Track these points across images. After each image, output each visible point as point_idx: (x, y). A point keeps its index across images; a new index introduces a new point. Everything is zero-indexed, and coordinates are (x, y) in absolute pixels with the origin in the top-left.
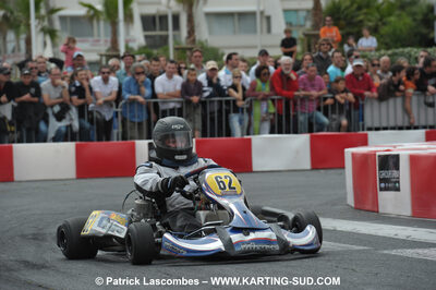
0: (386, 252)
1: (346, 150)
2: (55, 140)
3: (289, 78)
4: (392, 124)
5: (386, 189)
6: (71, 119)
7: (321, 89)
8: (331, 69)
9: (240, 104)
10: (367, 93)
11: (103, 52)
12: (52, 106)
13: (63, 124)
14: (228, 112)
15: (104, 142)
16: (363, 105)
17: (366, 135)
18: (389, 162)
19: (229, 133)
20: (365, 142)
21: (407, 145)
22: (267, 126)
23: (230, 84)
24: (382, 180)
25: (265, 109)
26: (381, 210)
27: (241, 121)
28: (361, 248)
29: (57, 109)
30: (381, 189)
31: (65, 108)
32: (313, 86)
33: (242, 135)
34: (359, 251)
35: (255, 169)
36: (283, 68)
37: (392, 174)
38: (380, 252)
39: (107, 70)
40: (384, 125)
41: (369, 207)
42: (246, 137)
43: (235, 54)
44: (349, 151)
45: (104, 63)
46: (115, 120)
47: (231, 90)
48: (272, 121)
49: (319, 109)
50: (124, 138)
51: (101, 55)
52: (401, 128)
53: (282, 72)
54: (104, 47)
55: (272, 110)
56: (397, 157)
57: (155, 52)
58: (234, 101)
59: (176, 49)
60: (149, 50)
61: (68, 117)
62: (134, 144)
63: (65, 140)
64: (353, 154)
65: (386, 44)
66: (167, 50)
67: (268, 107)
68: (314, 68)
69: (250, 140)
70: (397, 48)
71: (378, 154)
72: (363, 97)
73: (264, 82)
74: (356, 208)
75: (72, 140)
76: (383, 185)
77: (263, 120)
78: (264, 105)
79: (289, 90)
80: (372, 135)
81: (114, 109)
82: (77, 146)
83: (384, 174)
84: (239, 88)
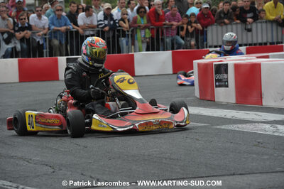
0: (218, 127)
1: (194, 61)
2: (4, 57)
5: (219, 86)
7: (178, 22)
12: (2, 35)
13: (10, 46)
14: (119, 36)
16: (206, 31)
18: (222, 69)
21: (233, 57)
24: (217, 81)
25: (143, 35)
26: (216, 100)
27: (127, 43)
28: (202, 124)
29: (6, 36)
30: (216, 87)
34: (201, 127)
35: (136, 74)
36: (156, 7)
37: (223, 76)
38: (215, 127)
39: (40, 9)
40: (220, 44)
41: (209, 98)
42: (130, 53)
44: (196, 62)
46: (45, 43)
47: (121, 22)
50: (51, 55)
56: (227, 65)
61: (13, 42)
62: (57, 59)
64: (198, 64)
67: (145, 33)
68: (176, 9)
69: (133, 55)
71: (214, 63)
73: (142, 17)
74: (201, 99)
75: (16, 57)
76: (217, 84)
77: (143, 42)
78: (143, 32)
81: (44, 36)
83: (218, 76)
84: (126, 21)
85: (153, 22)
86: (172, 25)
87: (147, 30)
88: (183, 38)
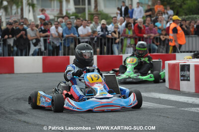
0: (182, 109)
1: (166, 62)
2: (33, 55)
4: (187, 50)
5: (184, 80)
6: (41, 46)
11: (56, 15)
12: (32, 40)
13: (37, 48)
14: (112, 43)
15: (56, 57)
17: (175, 55)
18: (185, 68)
19: (112, 53)
20: (174, 58)
24: (182, 76)
25: (129, 42)
26: (181, 90)
27: (118, 48)
28: (171, 107)
29: (34, 41)
30: (181, 80)
31: (38, 41)
33: (119, 54)
34: (170, 108)
36: (139, 24)
37: (186, 73)
38: (180, 109)
39: (57, 23)
40: (184, 50)
41: (175, 88)
42: (120, 55)
44: (167, 62)
45: (56, 20)
46: (60, 46)
47: (113, 33)
49: (153, 43)
50: (64, 55)
51: (55, 16)
52: (191, 52)
54: (56, 13)
55: (133, 43)
56: (189, 65)
57: (79, 15)
59: (89, 14)
60: (77, 14)
61: (39, 44)
62: (69, 58)
63: (38, 55)
64: (169, 64)
65: (185, 13)
66: (85, 15)
68: (152, 25)
69: (122, 56)
71: (180, 64)
74: (170, 89)
75: (41, 55)
76: (182, 78)
77: (128, 47)
81: (60, 41)
82: (43, 58)
83: (183, 73)
84: (117, 33)
85: (137, 33)
86: (151, 36)
87: (132, 40)
88: (157, 45)
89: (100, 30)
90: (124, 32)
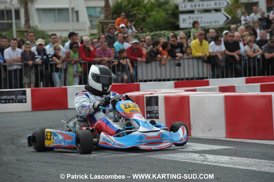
0: (150, 156)
3: (89, 50)
4: (154, 78)
5: (150, 117)
7: (110, 57)
8: (116, 44)
9: (59, 66)
10: (139, 59)
16: (136, 66)
17: (139, 84)
18: (152, 101)
20: (138, 89)
21: (163, 91)
22: (77, 80)
23: (53, 53)
24: (148, 112)
25: (75, 69)
27: (60, 77)
32: (105, 54)
35: (69, 107)
36: (85, 43)
37: (154, 108)
40: (150, 78)
42: (63, 87)
43: (55, 35)
48: (80, 77)
52: (160, 80)
53: (84, 46)
55: (80, 69)
56: (157, 97)
57: (4, 33)
58: (56, 64)
59: (18, 32)
65: (150, 29)
66: (12, 32)
67: (77, 68)
68: (106, 43)
69: (66, 88)
70: (157, 31)
71: (145, 96)
72: (136, 61)
73: (75, 52)
76: (148, 115)
77: (75, 76)
78: (75, 67)
79: (90, 57)
80: (142, 85)
83: (149, 108)
89: (36, 53)
90: (68, 55)
